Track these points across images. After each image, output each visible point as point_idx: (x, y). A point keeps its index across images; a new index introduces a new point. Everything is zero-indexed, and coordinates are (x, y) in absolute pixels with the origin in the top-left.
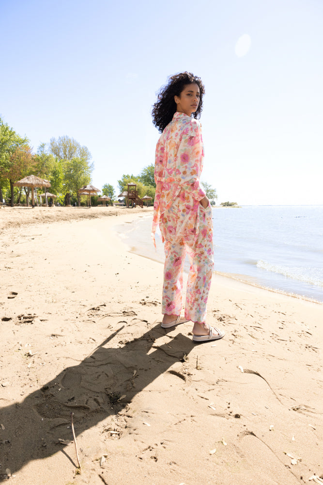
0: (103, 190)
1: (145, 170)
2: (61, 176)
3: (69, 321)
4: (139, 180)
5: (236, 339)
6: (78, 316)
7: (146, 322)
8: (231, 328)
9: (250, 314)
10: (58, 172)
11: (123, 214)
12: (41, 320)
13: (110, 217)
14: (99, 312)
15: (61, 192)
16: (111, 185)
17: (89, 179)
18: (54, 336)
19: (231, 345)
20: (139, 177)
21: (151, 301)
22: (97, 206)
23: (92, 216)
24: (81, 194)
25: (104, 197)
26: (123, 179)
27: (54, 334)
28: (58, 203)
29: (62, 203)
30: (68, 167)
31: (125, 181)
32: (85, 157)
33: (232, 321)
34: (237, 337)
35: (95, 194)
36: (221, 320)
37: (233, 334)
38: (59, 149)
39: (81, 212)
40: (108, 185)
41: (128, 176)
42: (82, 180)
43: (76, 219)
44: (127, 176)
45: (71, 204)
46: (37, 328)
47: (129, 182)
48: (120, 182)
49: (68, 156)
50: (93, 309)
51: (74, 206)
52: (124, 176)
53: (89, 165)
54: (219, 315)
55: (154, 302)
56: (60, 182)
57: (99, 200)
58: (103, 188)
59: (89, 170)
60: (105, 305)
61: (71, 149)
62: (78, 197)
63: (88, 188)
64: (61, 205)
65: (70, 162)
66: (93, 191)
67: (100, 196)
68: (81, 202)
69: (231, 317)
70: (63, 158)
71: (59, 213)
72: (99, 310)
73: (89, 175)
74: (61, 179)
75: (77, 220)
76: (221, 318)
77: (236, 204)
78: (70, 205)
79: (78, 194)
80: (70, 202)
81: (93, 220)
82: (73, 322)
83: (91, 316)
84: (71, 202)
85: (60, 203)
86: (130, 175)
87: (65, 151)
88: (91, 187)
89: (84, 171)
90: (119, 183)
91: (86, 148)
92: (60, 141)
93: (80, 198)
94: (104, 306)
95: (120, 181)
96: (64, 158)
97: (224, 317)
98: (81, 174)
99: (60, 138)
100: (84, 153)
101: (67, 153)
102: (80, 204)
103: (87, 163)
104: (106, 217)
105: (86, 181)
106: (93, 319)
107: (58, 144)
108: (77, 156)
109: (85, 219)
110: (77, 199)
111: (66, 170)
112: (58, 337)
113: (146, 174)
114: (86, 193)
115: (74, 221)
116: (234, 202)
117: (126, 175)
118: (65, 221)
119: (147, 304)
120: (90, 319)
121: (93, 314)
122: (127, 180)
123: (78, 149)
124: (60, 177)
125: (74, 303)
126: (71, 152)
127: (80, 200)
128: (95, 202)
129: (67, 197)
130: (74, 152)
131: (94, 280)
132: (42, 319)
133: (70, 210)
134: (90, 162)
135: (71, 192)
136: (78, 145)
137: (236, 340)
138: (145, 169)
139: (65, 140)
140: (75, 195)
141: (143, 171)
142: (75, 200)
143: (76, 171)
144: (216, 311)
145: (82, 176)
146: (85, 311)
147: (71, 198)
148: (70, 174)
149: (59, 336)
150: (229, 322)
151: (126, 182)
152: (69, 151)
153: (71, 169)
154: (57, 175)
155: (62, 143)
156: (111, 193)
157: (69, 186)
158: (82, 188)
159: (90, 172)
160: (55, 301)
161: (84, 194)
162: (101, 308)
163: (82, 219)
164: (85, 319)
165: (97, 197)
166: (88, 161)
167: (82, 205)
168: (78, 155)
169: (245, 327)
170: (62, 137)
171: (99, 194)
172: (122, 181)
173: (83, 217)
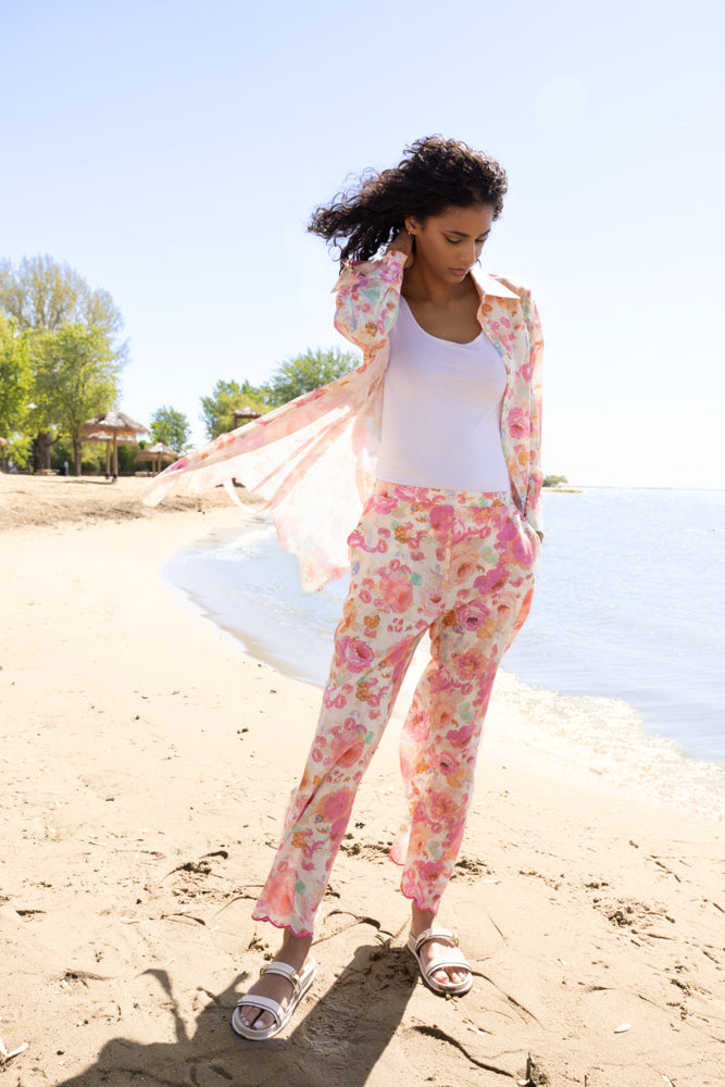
0: (153, 427)
1: (286, 368)
2: (26, 379)
3: (114, 918)
4: (267, 399)
5: (688, 999)
6: (143, 895)
7: (376, 924)
8: (663, 955)
9: (712, 900)
10: (16, 367)
11: (220, 505)
12: (22, 913)
13: (180, 514)
14: (209, 882)
15: (22, 429)
16: (178, 410)
17: (114, 391)
18: (75, 977)
19: (678, 1024)
20: (267, 390)
21: (375, 843)
22: (133, 475)
23: (125, 512)
24: (85, 439)
25: (159, 447)
26: (217, 395)
27: (74, 969)
28: (11, 464)
29: (23, 462)
30: (49, 353)
31: (225, 400)
32: (100, 324)
33: (660, 927)
34: (692, 991)
35: (130, 438)
36: (619, 919)
37: (674, 982)
38: (21, 296)
39: (90, 496)
40: (169, 411)
41: (232, 387)
42: (89, 393)
43: (75, 521)
44: (229, 386)
45: (53, 468)
46: (12, 947)
47: (237, 404)
48: (207, 404)
49: (48, 318)
50: (188, 867)
51: (62, 473)
52: (221, 385)
53: (114, 347)
54: (611, 899)
55: (386, 846)
56: (21, 398)
57: (141, 458)
58: (153, 420)
59: (114, 363)
60: (225, 855)
61: (57, 297)
62: (76, 445)
63: (111, 420)
64: (21, 471)
65: (52, 335)
66: (128, 429)
67: (142, 445)
68: (84, 460)
69: (653, 909)
70: (33, 323)
71: (21, 500)
72: (207, 872)
73: (114, 378)
74: (23, 390)
75: (77, 525)
76: (619, 913)
77: (562, 480)
78: (49, 471)
79: (75, 437)
80: (49, 462)
81: (127, 525)
82: (126, 919)
83: (185, 897)
84: (52, 460)
85: (16, 464)
86: (241, 383)
87: (40, 302)
88: (120, 417)
89: (97, 365)
90: (205, 406)
91: (107, 295)
92: (27, 273)
93: (81, 448)
94: (220, 858)
95: (209, 400)
96: (38, 322)
97: (629, 911)
98: (87, 377)
99: (25, 262)
100: (101, 310)
101: (46, 310)
102: (79, 469)
103: (108, 342)
104: (167, 515)
105: (102, 395)
106: (192, 907)
107: (18, 280)
108: (77, 320)
109: (101, 521)
110: (71, 451)
111: (41, 362)
112: (88, 981)
113: (289, 382)
114: (103, 435)
115: (68, 528)
116: (559, 475)
117: (228, 381)
118: (39, 528)
119: (364, 851)
120: (184, 909)
121: (192, 888)
122: (230, 397)
123: (80, 298)
124: (20, 382)
125: (119, 844)
126: (58, 307)
127: (81, 456)
128: (129, 462)
129: (41, 444)
130: (69, 306)
131: (171, 754)
132: (23, 909)
133: (49, 487)
134: (117, 340)
135: (54, 429)
136: (82, 285)
137: (691, 1004)
138: (286, 365)
139: (41, 267)
140: (66, 438)
141: (281, 371)
142: (64, 455)
143: (72, 365)
144: (597, 887)
145: (92, 380)
146: (163, 874)
147: (51, 450)
148: (54, 376)
149: (92, 977)
150: (649, 930)
151: (227, 405)
152: (53, 305)
153: (56, 360)
154: (12, 378)
155: (31, 276)
156: (177, 434)
157: (50, 413)
158: (92, 421)
159: (117, 369)
160: (52, 831)
161: (95, 439)
162: (215, 865)
163: (92, 519)
164: (169, 911)
165: (134, 448)
166: (109, 335)
167: (88, 469)
168: (81, 316)
169: (708, 950)
170: (34, 260)
171: (139, 438)
172: (215, 400)
173: (96, 512)
